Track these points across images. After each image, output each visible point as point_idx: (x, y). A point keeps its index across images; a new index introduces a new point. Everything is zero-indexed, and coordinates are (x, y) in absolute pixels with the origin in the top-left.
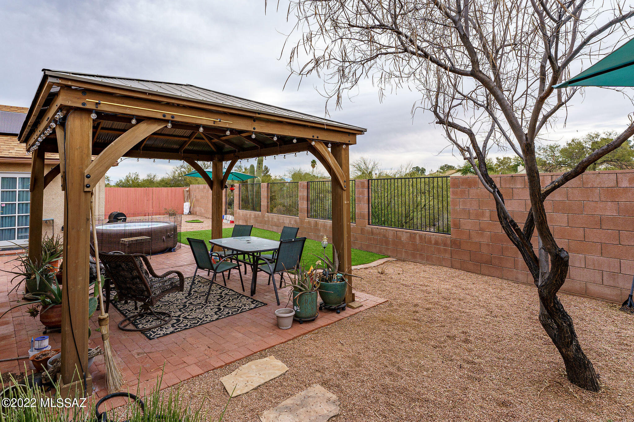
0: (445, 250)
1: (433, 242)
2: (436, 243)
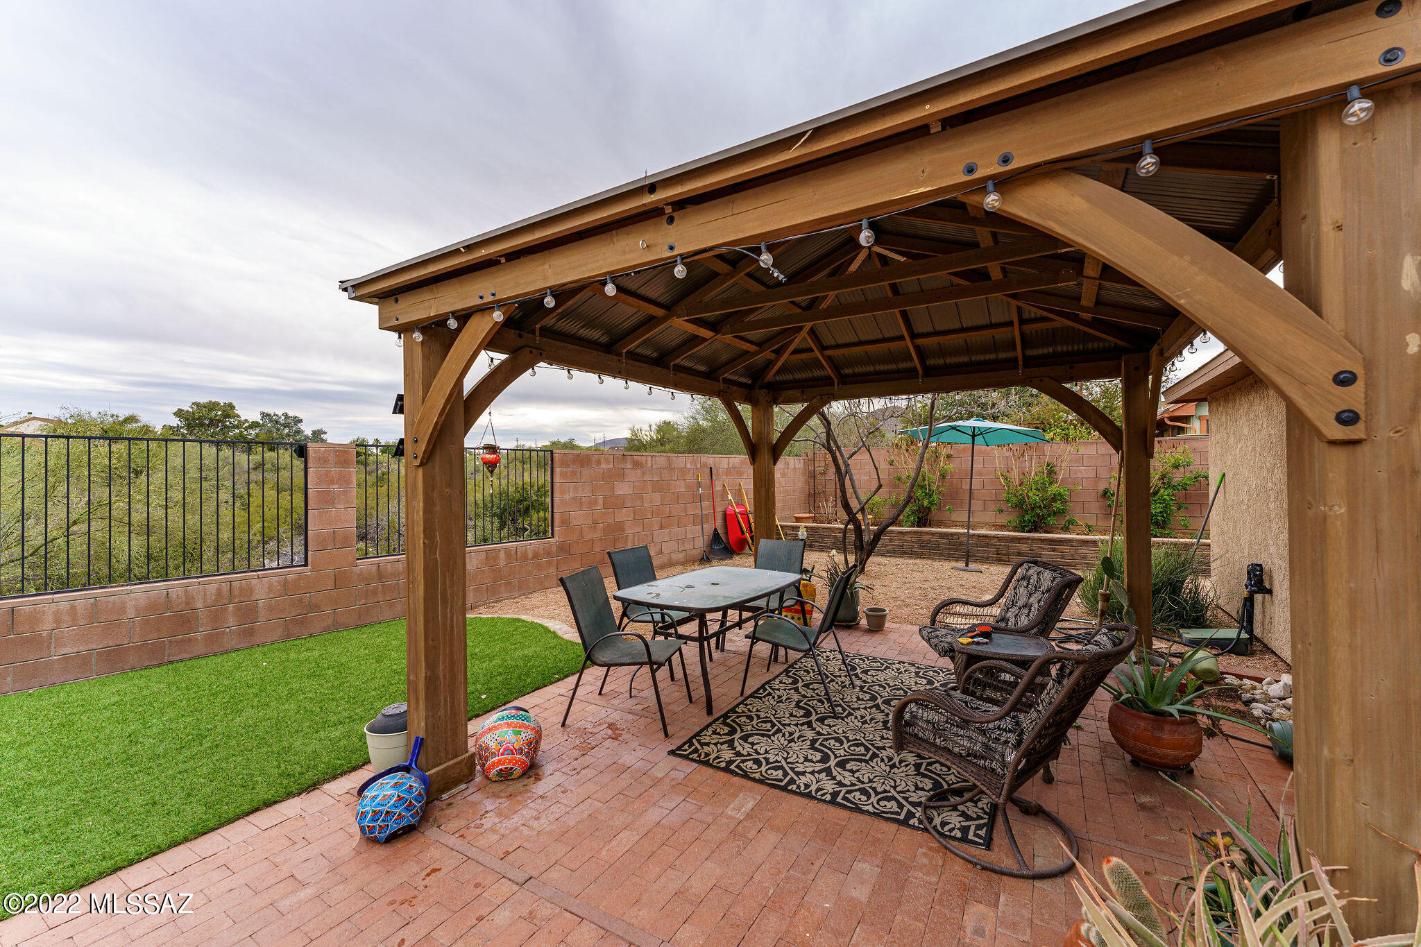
0: (549, 563)
1: (530, 556)
2: (536, 556)
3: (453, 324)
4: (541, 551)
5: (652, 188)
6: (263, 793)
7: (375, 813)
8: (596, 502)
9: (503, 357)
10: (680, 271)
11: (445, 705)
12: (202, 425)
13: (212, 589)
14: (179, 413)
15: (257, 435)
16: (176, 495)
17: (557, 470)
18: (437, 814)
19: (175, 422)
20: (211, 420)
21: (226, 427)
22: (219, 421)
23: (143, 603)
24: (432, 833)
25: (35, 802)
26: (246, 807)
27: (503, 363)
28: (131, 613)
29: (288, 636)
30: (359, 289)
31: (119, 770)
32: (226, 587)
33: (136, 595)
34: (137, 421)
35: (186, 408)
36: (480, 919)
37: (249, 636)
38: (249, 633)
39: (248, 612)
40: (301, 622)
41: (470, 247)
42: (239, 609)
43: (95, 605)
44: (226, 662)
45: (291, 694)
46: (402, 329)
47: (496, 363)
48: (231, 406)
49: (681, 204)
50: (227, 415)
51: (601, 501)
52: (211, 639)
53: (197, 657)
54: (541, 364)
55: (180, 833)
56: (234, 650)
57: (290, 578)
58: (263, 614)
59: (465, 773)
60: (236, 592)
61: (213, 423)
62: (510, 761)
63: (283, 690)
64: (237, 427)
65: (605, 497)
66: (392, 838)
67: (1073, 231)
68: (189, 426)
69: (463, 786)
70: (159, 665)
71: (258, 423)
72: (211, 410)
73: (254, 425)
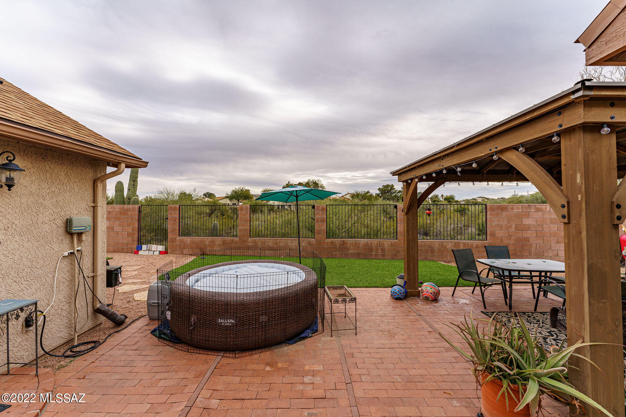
1: (474, 246)
2: (477, 247)
3: (409, 181)
4: (480, 245)
5: (435, 155)
6: (377, 285)
7: (394, 292)
8: (511, 227)
9: (433, 182)
10: (444, 172)
11: (412, 275)
12: (385, 193)
13: (376, 242)
14: (379, 189)
15: (400, 195)
16: (372, 217)
17: (488, 213)
18: (408, 300)
19: (378, 192)
20: (387, 191)
21: (391, 193)
22: (390, 191)
23: (363, 243)
24: (405, 302)
25: (346, 275)
26: (374, 286)
27: (433, 184)
28: (361, 246)
29: (392, 258)
30: (394, 174)
31: (357, 274)
32: (379, 242)
33: (363, 241)
34: (369, 193)
35: (381, 187)
36: (407, 316)
37: (383, 257)
38: (383, 255)
39: (383, 250)
40: (396, 255)
41: (409, 166)
42: (381, 249)
43: (356, 242)
44: (378, 261)
45: (388, 271)
46: (403, 182)
47: (430, 185)
48: (393, 186)
49: (444, 156)
50: (391, 189)
51: (514, 226)
52: (376, 255)
53: (373, 259)
54: (446, 183)
55: (364, 286)
56: (380, 259)
57: (393, 242)
58: (387, 251)
59: (417, 295)
60: (381, 244)
61: (388, 192)
62: (428, 295)
63: (387, 269)
64: (394, 193)
65: (516, 225)
66: (397, 299)
67: (513, 164)
68: (382, 193)
69: (417, 297)
70: (366, 259)
71: (401, 191)
72: (387, 187)
73: (400, 192)
